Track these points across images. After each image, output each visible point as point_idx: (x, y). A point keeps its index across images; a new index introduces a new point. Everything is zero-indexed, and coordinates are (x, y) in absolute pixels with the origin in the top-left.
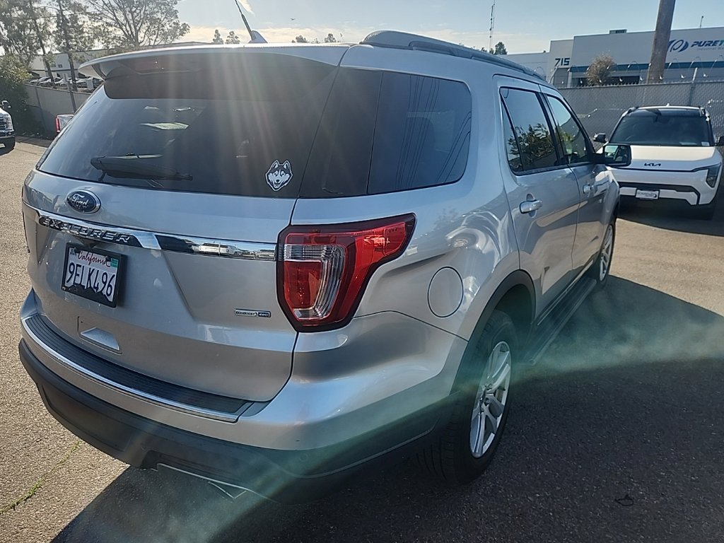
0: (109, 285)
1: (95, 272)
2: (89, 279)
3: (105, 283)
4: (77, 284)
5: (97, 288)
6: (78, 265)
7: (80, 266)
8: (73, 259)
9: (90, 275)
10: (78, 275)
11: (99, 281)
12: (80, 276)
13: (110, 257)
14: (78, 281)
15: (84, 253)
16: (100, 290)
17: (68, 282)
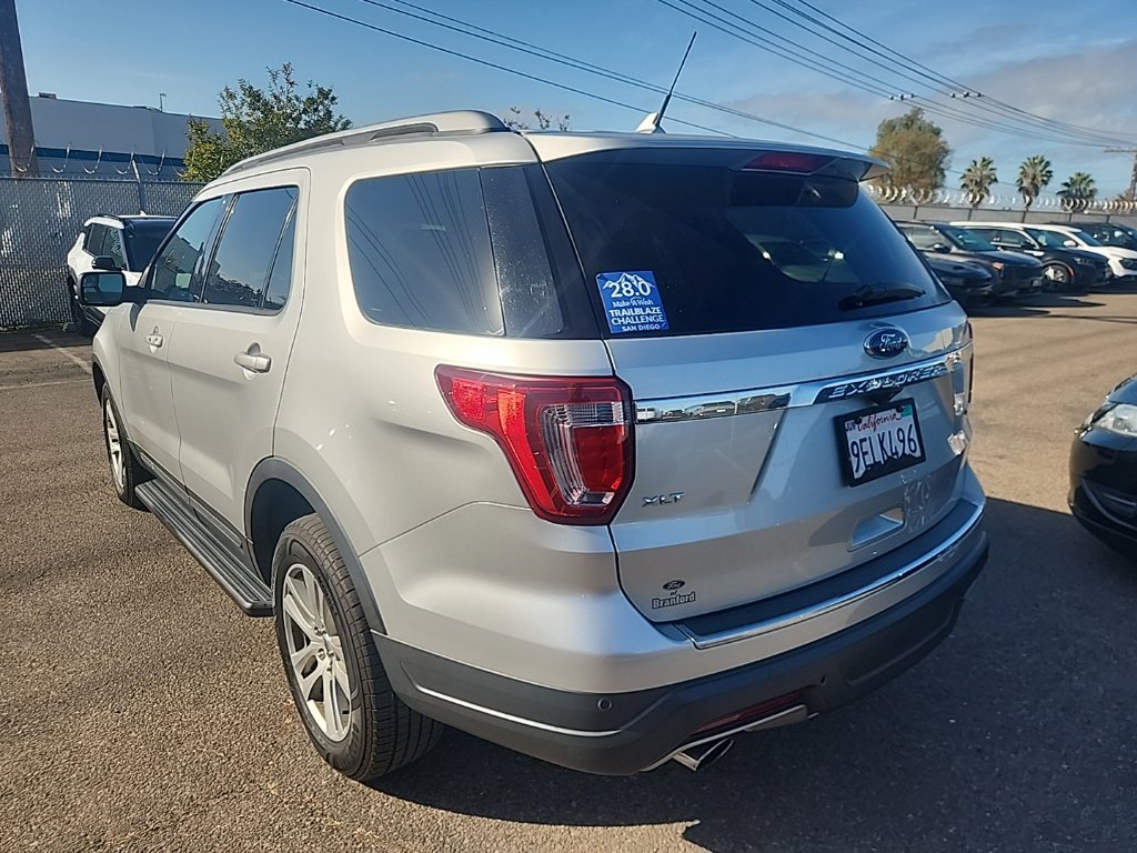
0: (910, 440)
1: (887, 435)
2: (882, 448)
3: (903, 441)
4: (870, 465)
5: (897, 453)
6: (861, 441)
7: (865, 440)
8: (853, 435)
9: (881, 443)
10: (866, 453)
11: (896, 442)
12: (870, 451)
13: (898, 406)
14: (870, 461)
15: (865, 420)
16: (900, 454)
17: (857, 471)
